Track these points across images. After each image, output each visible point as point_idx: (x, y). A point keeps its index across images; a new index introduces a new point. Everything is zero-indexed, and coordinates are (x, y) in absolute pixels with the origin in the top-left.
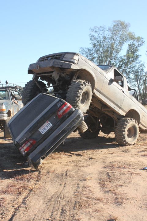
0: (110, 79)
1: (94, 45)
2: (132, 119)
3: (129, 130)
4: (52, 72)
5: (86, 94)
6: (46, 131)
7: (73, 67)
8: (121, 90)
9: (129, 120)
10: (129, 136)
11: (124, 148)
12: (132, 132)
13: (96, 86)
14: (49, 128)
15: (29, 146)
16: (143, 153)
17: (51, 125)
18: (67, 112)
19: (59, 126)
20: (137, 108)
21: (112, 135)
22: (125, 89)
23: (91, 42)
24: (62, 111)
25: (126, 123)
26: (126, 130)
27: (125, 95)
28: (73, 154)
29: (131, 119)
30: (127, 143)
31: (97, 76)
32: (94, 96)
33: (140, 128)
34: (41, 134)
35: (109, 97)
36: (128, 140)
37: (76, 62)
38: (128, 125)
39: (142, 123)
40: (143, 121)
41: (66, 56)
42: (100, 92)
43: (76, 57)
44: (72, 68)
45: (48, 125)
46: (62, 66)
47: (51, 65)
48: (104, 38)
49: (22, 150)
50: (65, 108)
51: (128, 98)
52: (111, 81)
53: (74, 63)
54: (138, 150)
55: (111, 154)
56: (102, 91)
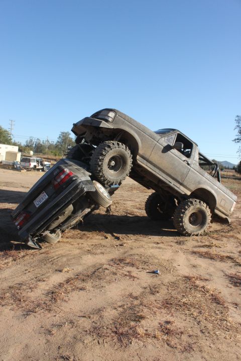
0: (166, 144)
3: (193, 215)
5: (121, 159)
6: (40, 204)
7: (104, 125)
8: (184, 161)
9: (196, 201)
10: (192, 223)
11: (181, 239)
12: (198, 219)
13: (140, 152)
14: (44, 200)
15: (22, 220)
17: (47, 197)
18: (65, 181)
19: (55, 198)
22: (193, 160)
24: (59, 180)
25: (189, 204)
27: (192, 169)
29: (200, 202)
31: (142, 140)
34: (36, 207)
35: (162, 168)
36: (189, 227)
37: (110, 120)
38: (192, 207)
39: (220, 208)
40: (222, 204)
42: (147, 160)
43: (111, 115)
44: (101, 126)
45: (44, 197)
49: (16, 224)
50: (63, 176)
51: (195, 172)
52: (167, 148)
53: (107, 121)
54: (200, 244)
55: (158, 243)
56: (150, 159)
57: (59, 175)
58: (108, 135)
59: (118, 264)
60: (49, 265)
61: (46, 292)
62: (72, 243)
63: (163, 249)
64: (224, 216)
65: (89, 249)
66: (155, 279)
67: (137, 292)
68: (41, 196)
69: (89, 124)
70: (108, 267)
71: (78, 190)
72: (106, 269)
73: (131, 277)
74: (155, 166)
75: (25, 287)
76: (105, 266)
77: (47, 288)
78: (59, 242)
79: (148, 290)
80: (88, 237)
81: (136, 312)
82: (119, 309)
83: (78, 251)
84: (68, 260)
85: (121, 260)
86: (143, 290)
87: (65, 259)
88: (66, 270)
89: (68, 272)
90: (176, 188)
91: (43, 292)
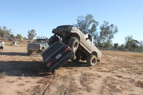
1: (79, 23)
2: (94, 55)
3: (93, 60)
4: (63, 33)
5: (76, 43)
7: (72, 32)
10: (92, 62)
11: (90, 67)
12: (94, 61)
13: (80, 40)
15: (51, 64)
16: (98, 70)
19: (64, 56)
20: (97, 51)
21: (85, 61)
22: (92, 42)
23: (77, 22)
25: (92, 57)
26: (91, 60)
27: (92, 45)
28: (69, 68)
31: (81, 36)
32: (80, 45)
33: (97, 59)
34: (57, 59)
35: (86, 46)
36: (92, 64)
37: (73, 30)
39: (98, 57)
41: (69, 27)
42: (82, 43)
43: (73, 28)
44: (71, 32)
45: (60, 56)
46: (67, 31)
47: (62, 30)
48: (83, 21)
49: (48, 65)
50: (67, 49)
52: (87, 39)
53: (72, 30)
54: (96, 68)
55: (85, 69)
64: (99, 60)
76: (84, 77)
86: (103, 81)
90: (89, 52)
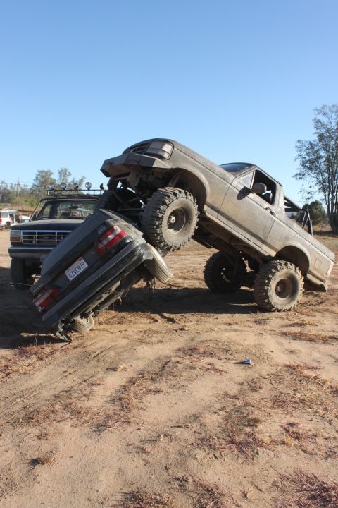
0: (242, 187)
1: (321, 137)
2: (289, 263)
3: (281, 283)
4: (127, 174)
6: (76, 275)
7: (158, 164)
8: (266, 209)
9: (281, 264)
10: (279, 294)
13: (209, 200)
14: (82, 270)
17: (86, 266)
18: (115, 244)
19: (99, 268)
20: (303, 244)
22: (278, 207)
23: (315, 131)
24: (105, 242)
25: (273, 270)
27: (276, 220)
29: (286, 264)
30: (273, 307)
31: (210, 183)
33: (306, 280)
34: (68, 279)
35: (238, 221)
37: (166, 155)
38: (278, 274)
39: (315, 272)
40: (317, 265)
41: (153, 145)
42: (219, 212)
44: (155, 165)
45: (80, 266)
46: (139, 162)
47: (123, 162)
49: (38, 304)
50: (111, 237)
51: (282, 223)
52: (244, 193)
53: (161, 158)
54: (287, 322)
55: (230, 324)
56: (222, 210)
57: (105, 235)
58: (161, 177)
59: (190, 355)
60: (94, 363)
61: (109, 399)
62: (111, 331)
63: (241, 331)
64: (319, 282)
65: (139, 337)
66: (249, 371)
67: (234, 390)
68: (77, 263)
69: (136, 164)
70: (177, 359)
71: (135, 258)
72: (178, 362)
73: (216, 370)
74: (228, 218)
75: (76, 395)
76: (174, 359)
77: (109, 394)
78: (91, 330)
79: (246, 386)
80: (130, 321)
81: (245, 415)
82: (221, 413)
83: (124, 342)
84: (118, 354)
85: (193, 350)
86: (239, 387)
87: (112, 353)
88: (122, 367)
89: (125, 370)
90: (258, 248)
91: (105, 399)
